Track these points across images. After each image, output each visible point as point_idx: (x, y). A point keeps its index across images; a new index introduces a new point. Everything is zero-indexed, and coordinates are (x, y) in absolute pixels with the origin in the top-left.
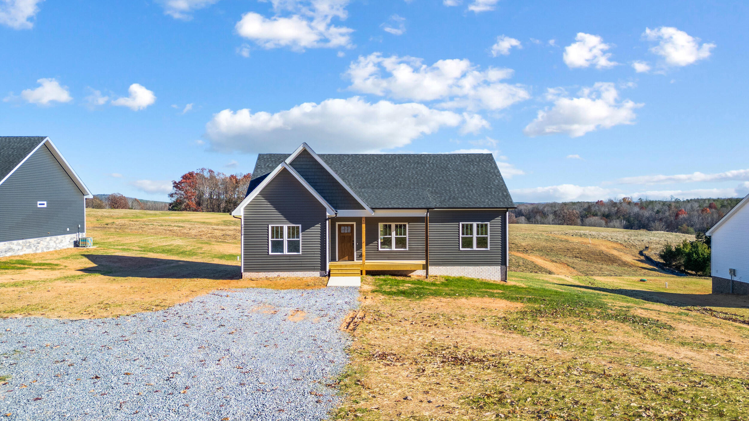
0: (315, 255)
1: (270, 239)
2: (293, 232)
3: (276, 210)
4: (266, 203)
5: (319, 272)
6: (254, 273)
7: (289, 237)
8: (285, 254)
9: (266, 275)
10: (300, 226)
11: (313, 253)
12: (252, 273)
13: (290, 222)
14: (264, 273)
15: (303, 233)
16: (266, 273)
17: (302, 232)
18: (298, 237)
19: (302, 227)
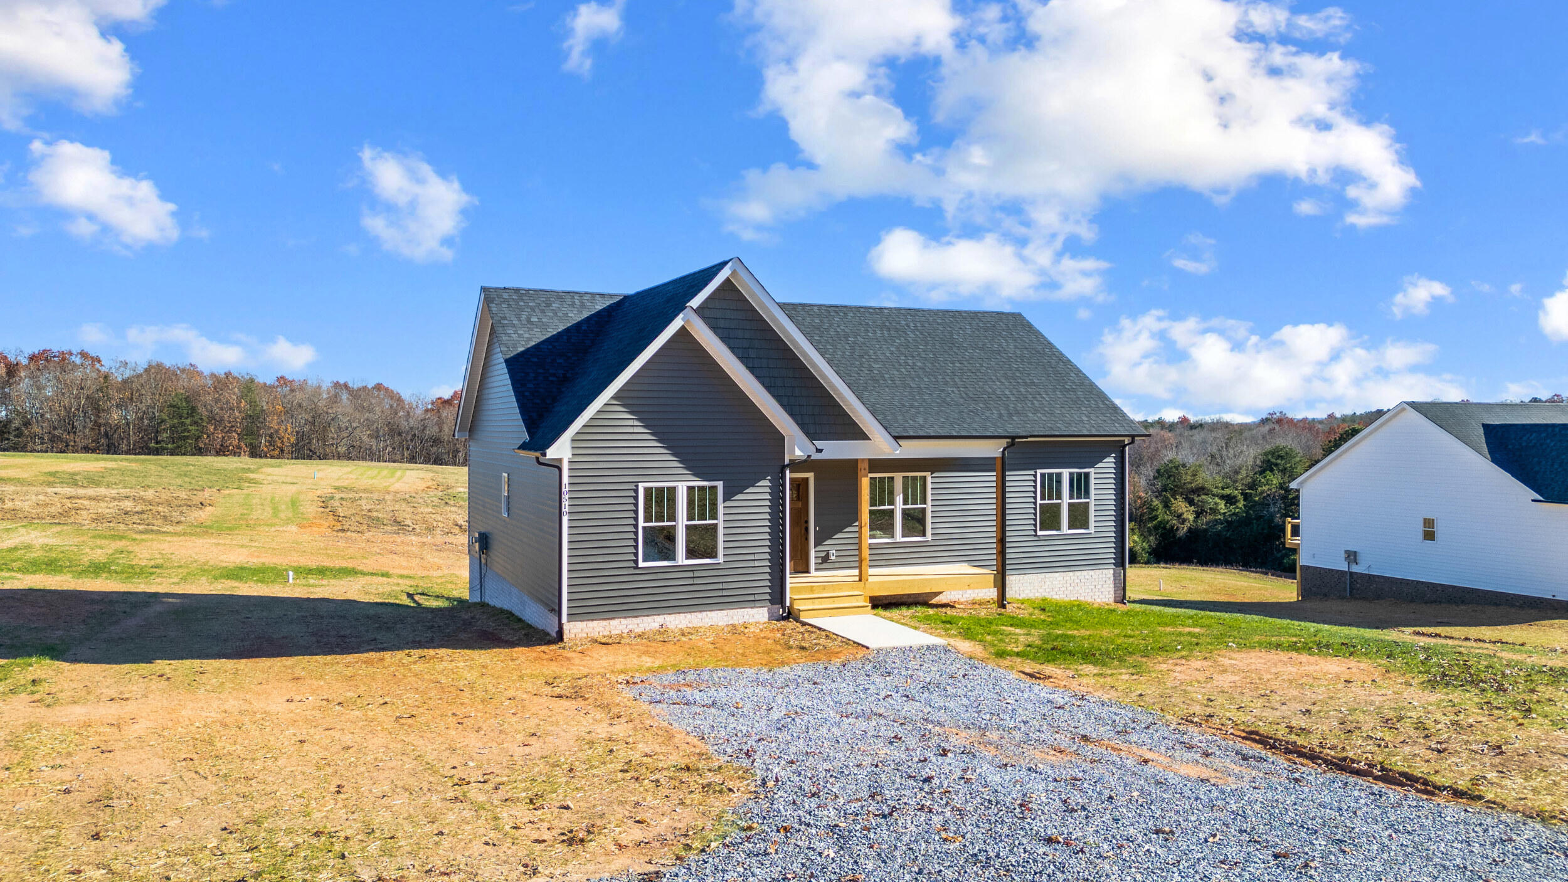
0: (757, 564)
1: (641, 524)
2: (702, 503)
3: (658, 441)
4: (630, 423)
5: (766, 609)
6: (595, 623)
7: (690, 517)
8: (680, 563)
9: (630, 627)
10: (720, 485)
11: (752, 557)
12: (591, 624)
13: (694, 475)
14: (624, 621)
15: (728, 504)
16: (629, 620)
17: (724, 502)
18: (714, 516)
19: (724, 487)
